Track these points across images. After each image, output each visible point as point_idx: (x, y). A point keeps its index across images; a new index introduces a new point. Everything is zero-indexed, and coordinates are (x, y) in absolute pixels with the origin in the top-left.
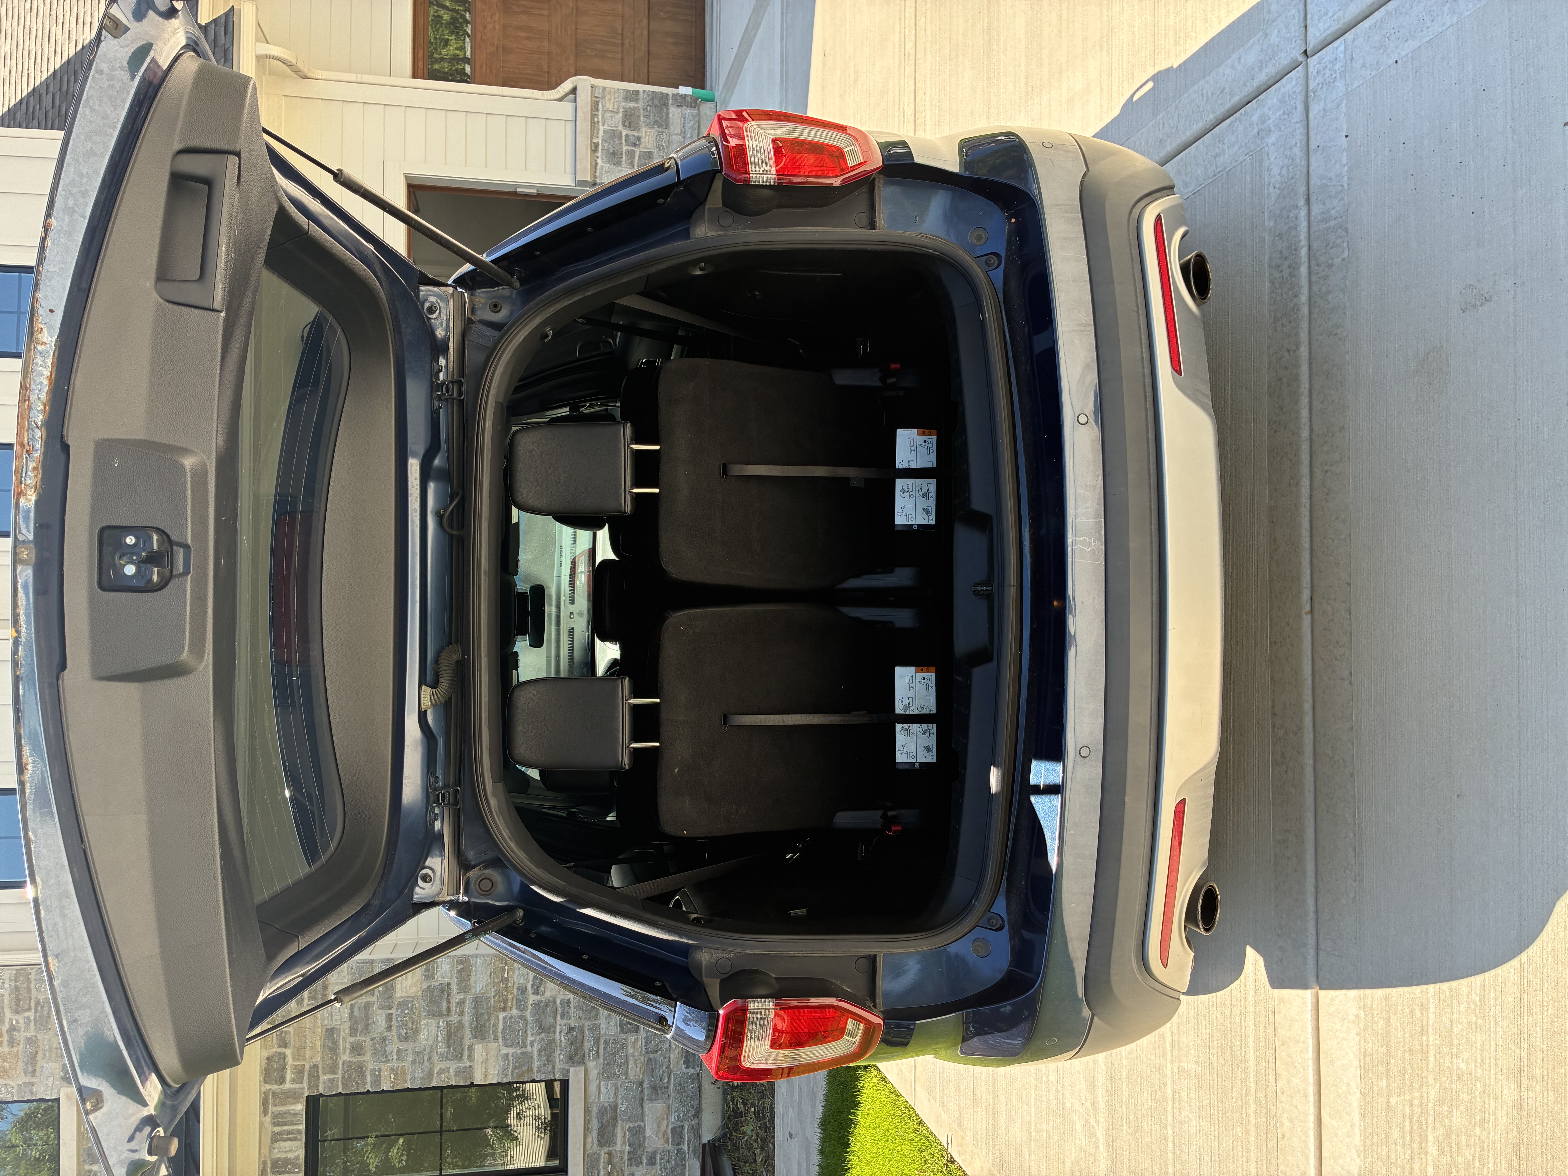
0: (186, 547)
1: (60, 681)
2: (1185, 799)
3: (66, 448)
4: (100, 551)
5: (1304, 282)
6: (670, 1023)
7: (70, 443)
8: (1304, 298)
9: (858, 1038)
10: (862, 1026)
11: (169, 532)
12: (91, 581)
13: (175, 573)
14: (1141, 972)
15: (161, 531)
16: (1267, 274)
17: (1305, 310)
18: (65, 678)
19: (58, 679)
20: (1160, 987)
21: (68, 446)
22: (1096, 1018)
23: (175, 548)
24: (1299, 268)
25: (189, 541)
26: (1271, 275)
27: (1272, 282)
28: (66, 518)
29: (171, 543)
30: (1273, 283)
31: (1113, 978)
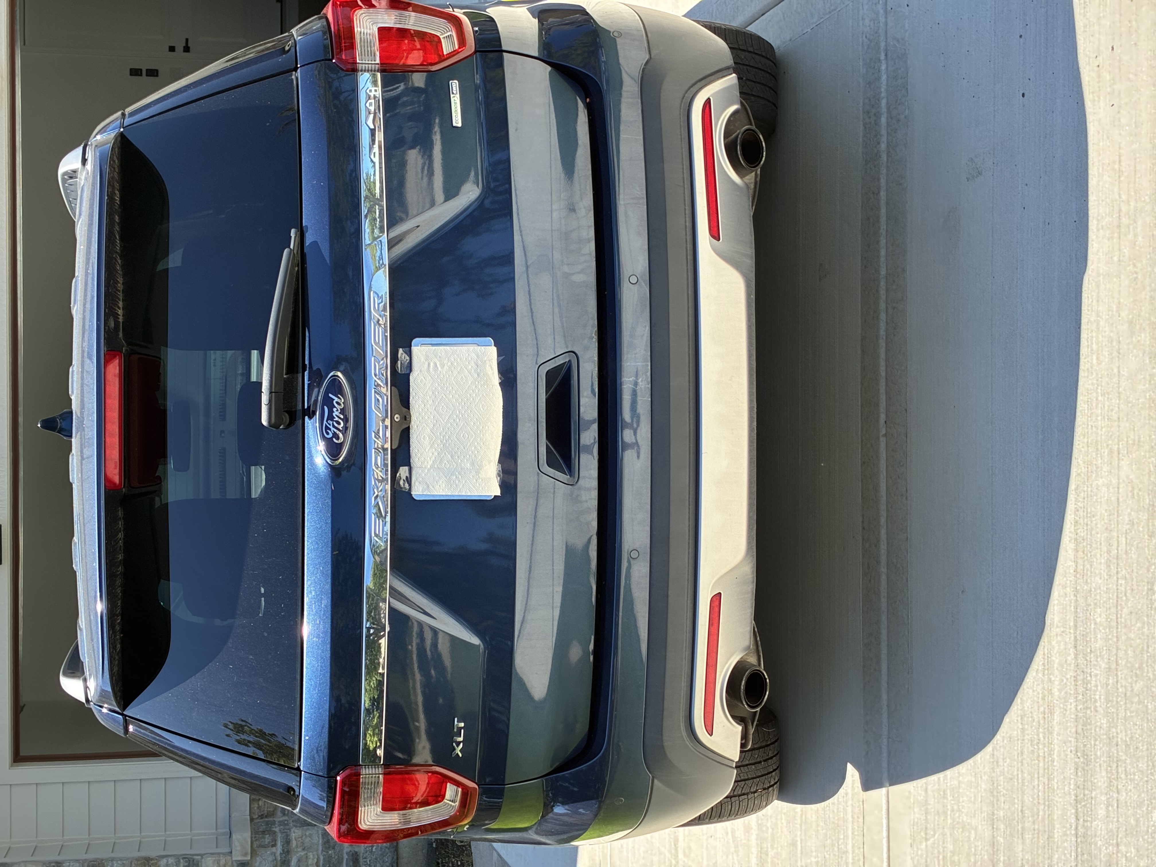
2: (720, 593)
5: (884, 132)
6: (297, 793)
8: (883, 146)
9: (457, 804)
10: (460, 790)
14: (691, 740)
16: (862, 118)
17: (884, 157)
20: (710, 755)
22: (656, 781)
24: (881, 117)
26: (864, 119)
27: (865, 125)
30: (865, 127)
31: (666, 744)
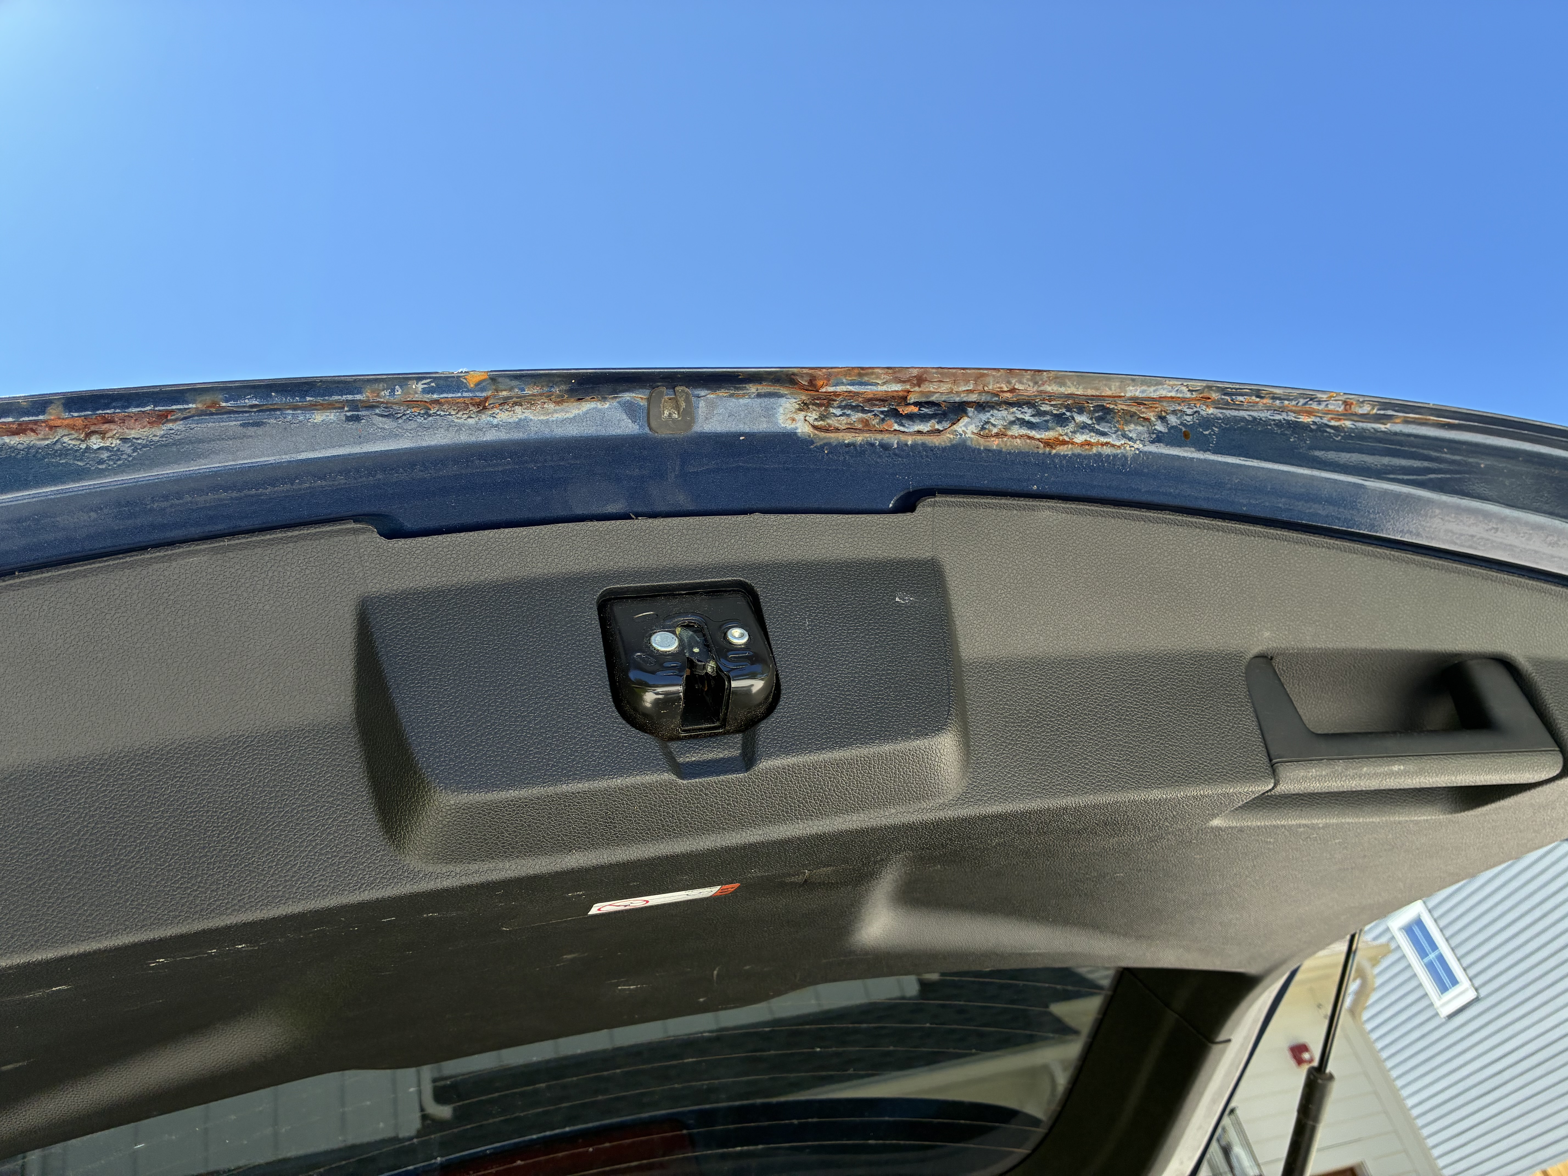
0: (748, 760)
1: (352, 525)
3: (907, 505)
4: (693, 590)
7: (920, 509)
11: (775, 715)
12: (620, 575)
13: (674, 746)
15: (774, 695)
18: (361, 538)
19: (356, 519)
21: (911, 509)
23: (739, 737)
25: (764, 765)
28: (757, 516)
29: (749, 726)
